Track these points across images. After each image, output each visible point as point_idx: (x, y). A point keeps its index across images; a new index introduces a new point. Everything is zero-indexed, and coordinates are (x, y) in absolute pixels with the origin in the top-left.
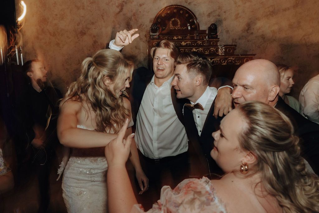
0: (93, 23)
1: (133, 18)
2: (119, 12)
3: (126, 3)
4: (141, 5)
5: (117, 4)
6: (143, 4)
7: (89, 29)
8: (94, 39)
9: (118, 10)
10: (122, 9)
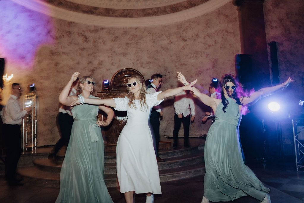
1: (101, 78)
3: (96, 69)
4: (108, 70)
5: (89, 70)
9: (90, 73)
10: (93, 72)
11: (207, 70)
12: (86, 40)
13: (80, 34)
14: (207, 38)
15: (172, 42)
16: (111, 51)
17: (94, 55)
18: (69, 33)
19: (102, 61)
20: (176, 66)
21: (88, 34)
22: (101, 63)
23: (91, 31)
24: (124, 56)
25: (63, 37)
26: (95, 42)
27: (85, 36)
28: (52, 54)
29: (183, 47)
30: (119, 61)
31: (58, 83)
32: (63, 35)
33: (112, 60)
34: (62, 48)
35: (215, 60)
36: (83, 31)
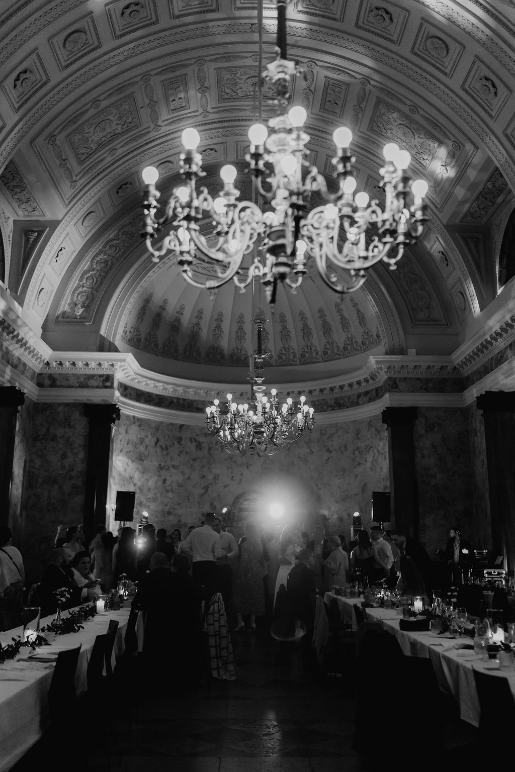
0: (179, 504)
1: (217, 498)
2: (205, 493)
3: (211, 485)
4: (226, 486)
5: (202, 487)
6: (228, 485)
7: (175, 509)
8: (179, 518)
9: (204, 491)
10: (207, 490)
11: (356, 495)
12: (199, 446)
13: (193, 440)
14: (357, 452)
15: (313, 452)
16: (232, 460)
17: (209, 466)
18: (179, 440)
19: (218, 475)
20: (317, 485)
21: (201, 439)
22: (216, 477)
23: (206, 435)
24: (248, 467)
25: (174, 445)
26: (210, 449)
27: (199, 443)
28: (161, 468)
29: (328, 459)
30: (242, 474)
31: (166, 506)
32: (174, 443)
33: (232, 473)
34: (171, 460)
35: (365, 483)
36: (197, 435)
